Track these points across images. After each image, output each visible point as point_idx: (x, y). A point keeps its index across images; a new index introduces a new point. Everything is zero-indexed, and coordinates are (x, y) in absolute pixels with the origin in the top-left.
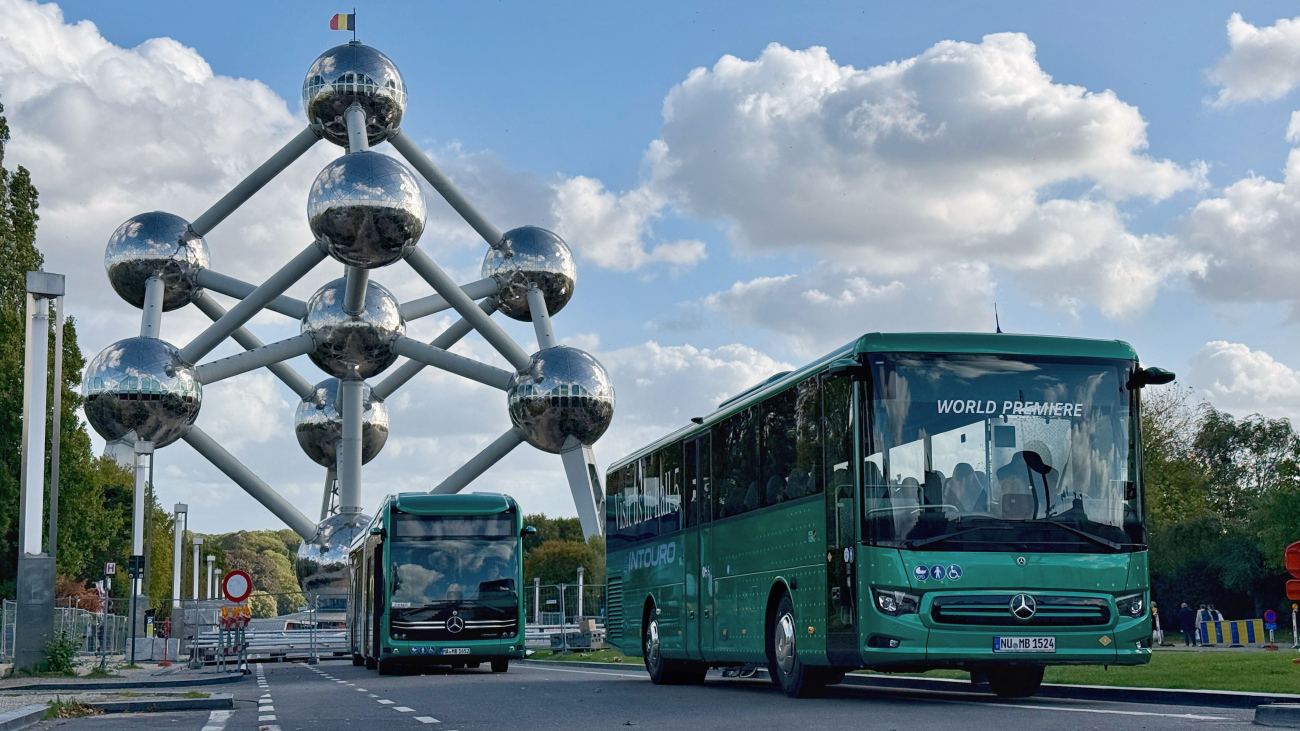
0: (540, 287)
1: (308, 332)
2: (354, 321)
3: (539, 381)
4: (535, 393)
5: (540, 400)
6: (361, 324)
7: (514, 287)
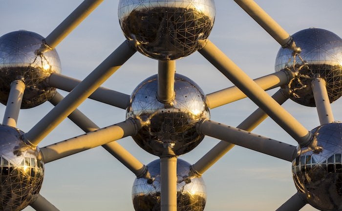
0: (322, 77)
1: (130, 119)
2: (166, 108)
3: (317, 152)
4: (313, 162)
5: (318, 168)
6: (171, 110)
7: (301, 79)
